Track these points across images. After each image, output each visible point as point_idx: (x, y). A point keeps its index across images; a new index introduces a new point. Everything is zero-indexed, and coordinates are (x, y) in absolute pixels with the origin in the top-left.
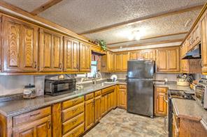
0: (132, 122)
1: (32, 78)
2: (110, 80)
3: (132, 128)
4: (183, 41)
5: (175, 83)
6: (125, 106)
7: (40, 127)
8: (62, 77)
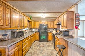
0: (42, 44)
1: (4, 31)
2: (32, 31)
3: (43, 46)
4: (55, 19)
5: (53, 31)
6: (38, 40)
7: (17, 50)
8: (18, 30)
